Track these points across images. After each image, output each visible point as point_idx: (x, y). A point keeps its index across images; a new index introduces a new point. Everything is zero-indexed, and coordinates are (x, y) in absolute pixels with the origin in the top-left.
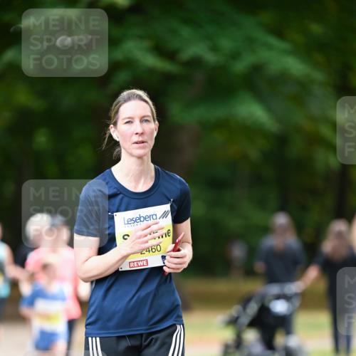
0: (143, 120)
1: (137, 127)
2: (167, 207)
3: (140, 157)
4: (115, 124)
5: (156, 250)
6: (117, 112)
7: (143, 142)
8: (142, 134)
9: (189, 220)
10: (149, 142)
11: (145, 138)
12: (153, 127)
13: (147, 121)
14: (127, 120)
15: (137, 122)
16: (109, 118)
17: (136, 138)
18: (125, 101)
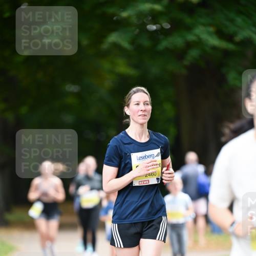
0: (145, 103)
1: (142, 107)
2: (158, 151)
3: (142, 125)
4: (128, 106)
5: (154, 174)
6: (130, 99)
7: (145, 115)
8: (145, 111)
9: (169, 157)
10: (148, 116)
11: (146, 113)
12: (150, 107)
13: (147, 104)
14: (136, 103)
15: (142, 104)
16: (125, 102)
17: (141, 113)
18: (135, 93)
